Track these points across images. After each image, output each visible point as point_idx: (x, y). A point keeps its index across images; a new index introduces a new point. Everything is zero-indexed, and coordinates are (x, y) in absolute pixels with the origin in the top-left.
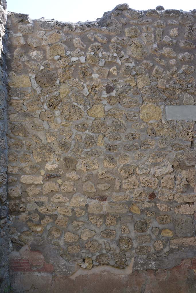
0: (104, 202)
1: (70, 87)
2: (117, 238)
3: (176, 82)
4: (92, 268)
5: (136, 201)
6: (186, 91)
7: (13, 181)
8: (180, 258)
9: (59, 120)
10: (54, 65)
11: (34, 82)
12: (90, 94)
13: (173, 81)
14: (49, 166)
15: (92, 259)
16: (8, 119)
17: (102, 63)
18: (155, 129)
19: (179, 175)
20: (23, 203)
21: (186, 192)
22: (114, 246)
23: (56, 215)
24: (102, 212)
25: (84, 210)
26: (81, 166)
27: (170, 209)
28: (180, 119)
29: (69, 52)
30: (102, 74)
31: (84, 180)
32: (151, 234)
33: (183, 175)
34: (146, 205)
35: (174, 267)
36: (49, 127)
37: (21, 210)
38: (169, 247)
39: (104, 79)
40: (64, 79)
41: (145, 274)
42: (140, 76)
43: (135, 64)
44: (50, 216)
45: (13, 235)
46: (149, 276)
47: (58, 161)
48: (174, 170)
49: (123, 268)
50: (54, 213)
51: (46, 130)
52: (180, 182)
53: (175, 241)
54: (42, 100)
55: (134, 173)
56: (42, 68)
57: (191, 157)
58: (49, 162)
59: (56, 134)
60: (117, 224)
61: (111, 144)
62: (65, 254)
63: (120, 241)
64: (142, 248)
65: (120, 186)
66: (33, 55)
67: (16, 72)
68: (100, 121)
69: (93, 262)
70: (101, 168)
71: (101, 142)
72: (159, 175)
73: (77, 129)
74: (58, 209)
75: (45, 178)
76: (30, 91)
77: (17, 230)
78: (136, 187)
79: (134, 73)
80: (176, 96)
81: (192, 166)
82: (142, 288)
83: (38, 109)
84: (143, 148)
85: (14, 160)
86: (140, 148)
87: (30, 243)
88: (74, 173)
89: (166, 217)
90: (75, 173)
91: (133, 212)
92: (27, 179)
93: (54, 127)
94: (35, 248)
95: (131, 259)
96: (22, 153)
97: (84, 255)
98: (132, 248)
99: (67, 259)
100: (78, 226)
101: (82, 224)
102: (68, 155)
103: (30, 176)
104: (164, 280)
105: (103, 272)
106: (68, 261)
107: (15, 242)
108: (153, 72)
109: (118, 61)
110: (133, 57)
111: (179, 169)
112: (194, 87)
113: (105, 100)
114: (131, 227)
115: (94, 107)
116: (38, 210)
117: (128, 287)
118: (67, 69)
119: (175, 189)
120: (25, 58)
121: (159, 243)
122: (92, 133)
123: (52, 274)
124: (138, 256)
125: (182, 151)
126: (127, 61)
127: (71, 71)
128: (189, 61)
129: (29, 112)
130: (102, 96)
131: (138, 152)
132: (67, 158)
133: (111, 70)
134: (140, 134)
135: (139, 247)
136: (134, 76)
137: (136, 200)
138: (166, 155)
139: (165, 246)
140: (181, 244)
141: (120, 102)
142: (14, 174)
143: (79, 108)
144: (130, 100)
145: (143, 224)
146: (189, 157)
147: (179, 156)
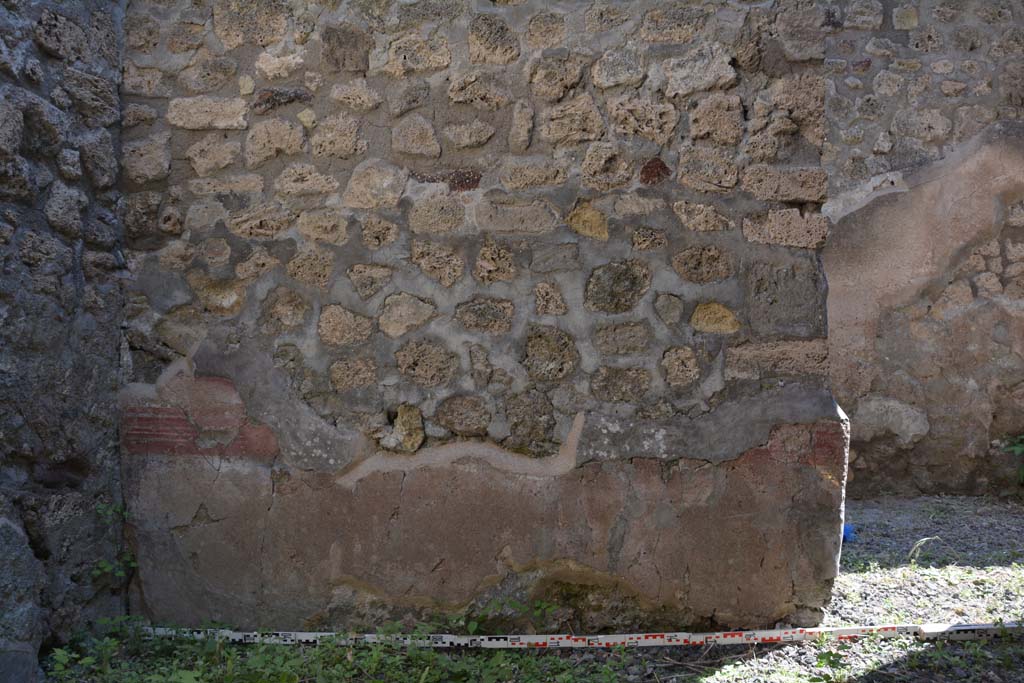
0: (471, 191)
2: (519, 332)
4: (419, 448)
5: (593, 189)
7: (141, 121)
8: (767, 421)
14: (269, 62)
15: (421, 412)
19: (758, 98)
20: (176, 201)
21: (788, 161)
22: (504, 361)
23: (291, 242)
24: (461, 231)
25: (392, 220)
26: (384, 57)
27: (727, 225)
31: (397, 111)
32: (653, 320)
33: (775, 98)
34: (631, 205)
35: (742, 454)
37: (167, 227)
38: (723, 374)
41: (627, 474)
44: (269, 246)
45: (135, 323)
46: (643, 486)
47: (304, 42)
48: (738, 80)
49: (541, 455)
50: (283, 235)
52: (765, 121)
53: (748, 353)
55: (581, 83)
57: (807, 26)
58: (268, 49)
60: (518, 275)
62: (321, 392)
63: (530, 344)
64: (616, 373)
65: (531, 131)
69: (426, 423)
70: (459, 63)
72: (680, 92)
74: (300, 221)
75: (255, 106)
77: (149, 301)
78: (592, 137)
81: (811, 59)
82: (613, 530)
85: (148, 42)
87: (193, 350)
88: (359, 84)
89: (711, 253)
90: (362, 83)
91: (581, 230)
92: (191, 111)
94: (209, 370)
95: (572, 415)
96: (176, 18)
97: (390, 397)
98: (577, 372)
99: (327, 412)
100: (372, 283)
101: (386, 274)
102: (341, 20)
103: (201, 100)
104: (702, 503)
105: (460, 461)
106: (331, 420)
107: (141, 348)
111: (761, 73)
114: (573, 290)
116: (228, 226)
117: (560, 524)
119: (744, 147)
121: (683, 356)
123: (272, 466)
124: (601, 407)
132: (334, 30)
135: (603, 371)
137: (591, 185)
138: (707, 17)
139: (705, 371)
140: (768, 366)
142: (145, 97)
145: (617, 279)
146: (798, 26)
147: (758, 21)
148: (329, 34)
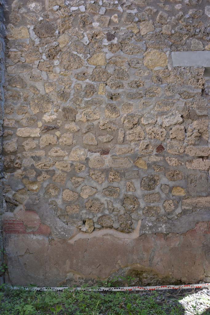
0: (107, 155)
1: (70, 36)
2: (121, 197)
3: (183, 28)
4: (93, 231)
5: (142, 154)
6: (194, 36)
7: (9, 135)
8: (194, 221)
9: (58, 70)
10: (53, 16)
11: (33, 33)
12: (90, 43)
13: (179, 26)
14: (47, 118)
15: (93, 220)
16: (6, 71)
17: (103, 11)
18: (161, 77)
19: (189, 126)
20: (19, 158)
21: (198, 145)
22: (117, 205)
23: (54, 171)
24: (104, 167)
25: (83, 164)
26: (80, 116)
27: (181, 164)
28: (188, 65)
29: (69, 2)
30: (102, 23)
31: (85, 132)
32: (161, 192)
33: (194, 126)
34: (153, 159)
35: (188, 231)
36: (48, 77)
37: (17, 166)
38: (181, 208)
39: (106, 28)
40: (64, 29)
41: (154, 238)
42: (143, 22)
43: (137, 10)
44: (47, 172)
45: (7, 194)
46: (159, 241)
47: (57, 112)
48: (183, 121)
49: (129, 232)
50: (51, 168)
51: (44, 80)
52: (192, 133)
53: (188, 201)
54: (41, 51)
55: (138, 123)
56: (41, 19)
57: (202, 105)
58: (46, 114)
59: (55, 84)
60: (121, 180)
61: (113, 92)
62: (63, 215)
63: (125, 200)
64: (150, 208)
65: (124, 138)
66: (31, 7)
67: (14, 24)
68: (101, 69)
69: (95, 224)
70: (102, 118)
71: (102, 90)
72: (167, 125)
73: (77, 78)
74: (56, 164)
75: (43, 130)
76: (29, 42)
77: (11, 188)
78: (142, 139)
79: (137, 19)
80: (184, 42)
81: (204, 115)
82: (150, 255)
83: (37, 60)
84: (148, 96)
85: (11, 112)
86: (144, 95)
87: (25, 202)
88: (73, 124)
89: (177, 172)
90: (74, 124)
91: (139, 166)
92: (23, 132)
93: (53, 77)
94: (29, 209)
95: (137, 221)
96: (19, 104)
97: (84, 216)
98: (139, 208)
99: (65, 221)
100: (78, 183)
101: (82, 180)
102: (68, 105)
103: (27, 129)
104: (176, 246)
105: (105, 235)
106: (66, 223)
107: (9, 202)
108: (157, 18)
109: (120, 9)
110: (135, 4)
111: (190, 119)
112: (202, 32)
113: (106, 48)
114: (137, 184)
115: (95, 56)
116: (34, 165)
117: (135, 253)
118: (67, 18)
119: (186, 141)
120: (23, 10)
121: (170, 203)
122: (93, 81)
123: (49, 237)
124: (146, 218)
125: (192, 99)
126: (129, 7)
127: (70, 21)
128: (196, 4)
129: (27, 64)
130: (103, 44)
131: (143, 101)
132: (66, 108)
133: (112, 18)
134: (145, 81)
135: (146, 208)
136: (137, 22)
137: (142, 153)
138: (174, 103)
139: (176, 207)
140: (194, 205)
141: (122, 50)
142: (10, 128)
143: (79, 57)
144: (133, 46)
145: (150, 181)
146: (200, 106)
147: (188, 104)
148: (64, 109)
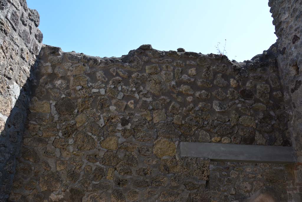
1: (87, 117)
3: (192, 119)
6: (202, 127)
9: (71, 149)
10: (75, 94)
11: (53, 109)
12: (105, 125)
13: (189, 117)
14: (54, 197)
16: (22, 142)
17: (120, 96)
18: (168, 166)
26: (87, 199)
28: (195, 156)
29: (91, 84)
30: (119, 107)
36: (61, 154)
39: (121, 112)
40: (83, 108)
42: (156, 111)
43: (152, 99)
47: (64, 191)
51: (57, 157)
54: (58, 128)
56: (63, 96)
57: (206, 198)
58: (54, 192)
59: (67, 162)
61: (121, 179)
66: (57, 84)
67: (39, 97)
68: (112, 153)
71: (111, 175)
73: (88, 159)
76: (48, 117)
79: (151, 107)
80: (192, 132)
83: (53, 136)
84: (154, 185)
85: (19, 186)
86: (151, 184)
93: (66, 155)
96: (29, 179)
102: (76, 186)
108: (170, 108)
109: (137, 96)
110: (151, 93)
112: (210, 125)
113: (119, 132)
115: (108, 139)
118: (86, 100)
120: (49, 86)
122: (103, 165)
125: (196, 190)
126: (145, 95)
127: (90, 102)
128: (205, 99)
129: (43, 138)
130: (117, 128)
131: (149, 189)
132: (74, 190)
133: (128, 104)
134: (152, 169)
136: (151, 110)
138: (179, 194)
141: (134, 136)
143: (93, 138)
144: (145, 134)
146: (204, 198)
147: (193, 196)
148: (72, 190)
